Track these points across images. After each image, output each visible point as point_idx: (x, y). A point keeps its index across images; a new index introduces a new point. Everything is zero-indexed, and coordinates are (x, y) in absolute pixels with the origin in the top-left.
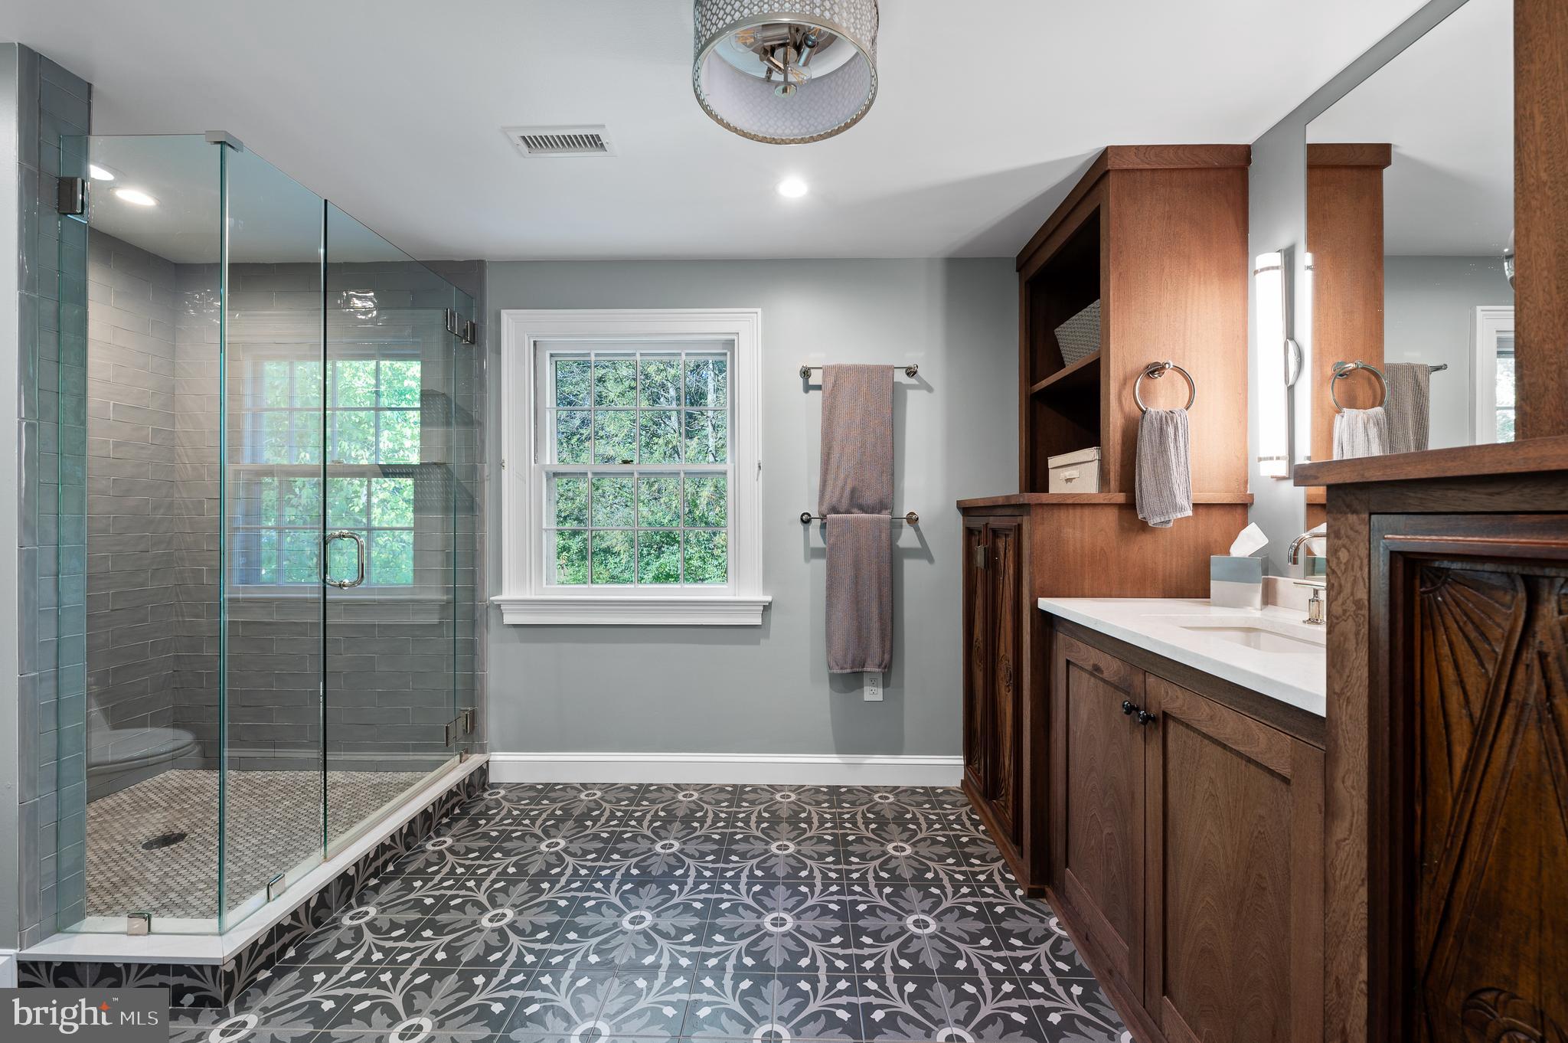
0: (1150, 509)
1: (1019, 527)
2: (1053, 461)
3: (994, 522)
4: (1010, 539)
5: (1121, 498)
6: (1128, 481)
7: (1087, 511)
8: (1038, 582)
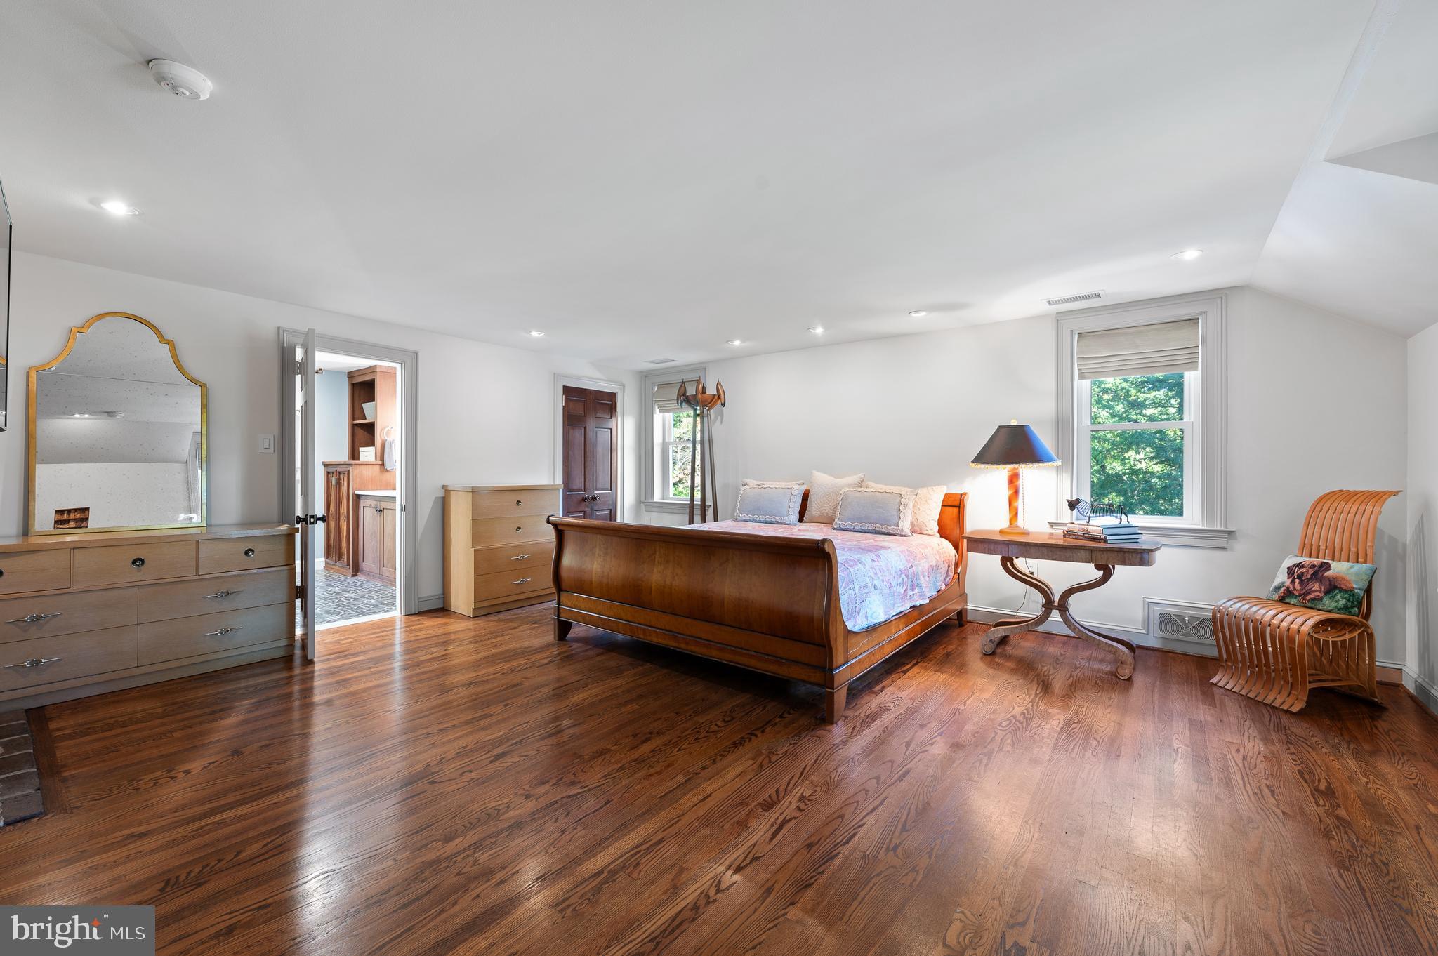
0: (388, 466)
1: (349, 471)
2: (361, 449)
3: (339, 469)
4: (346, 475)
5: (380, 463)
6: (382, 459)
7: (370, 466)
8: (355, 487)
